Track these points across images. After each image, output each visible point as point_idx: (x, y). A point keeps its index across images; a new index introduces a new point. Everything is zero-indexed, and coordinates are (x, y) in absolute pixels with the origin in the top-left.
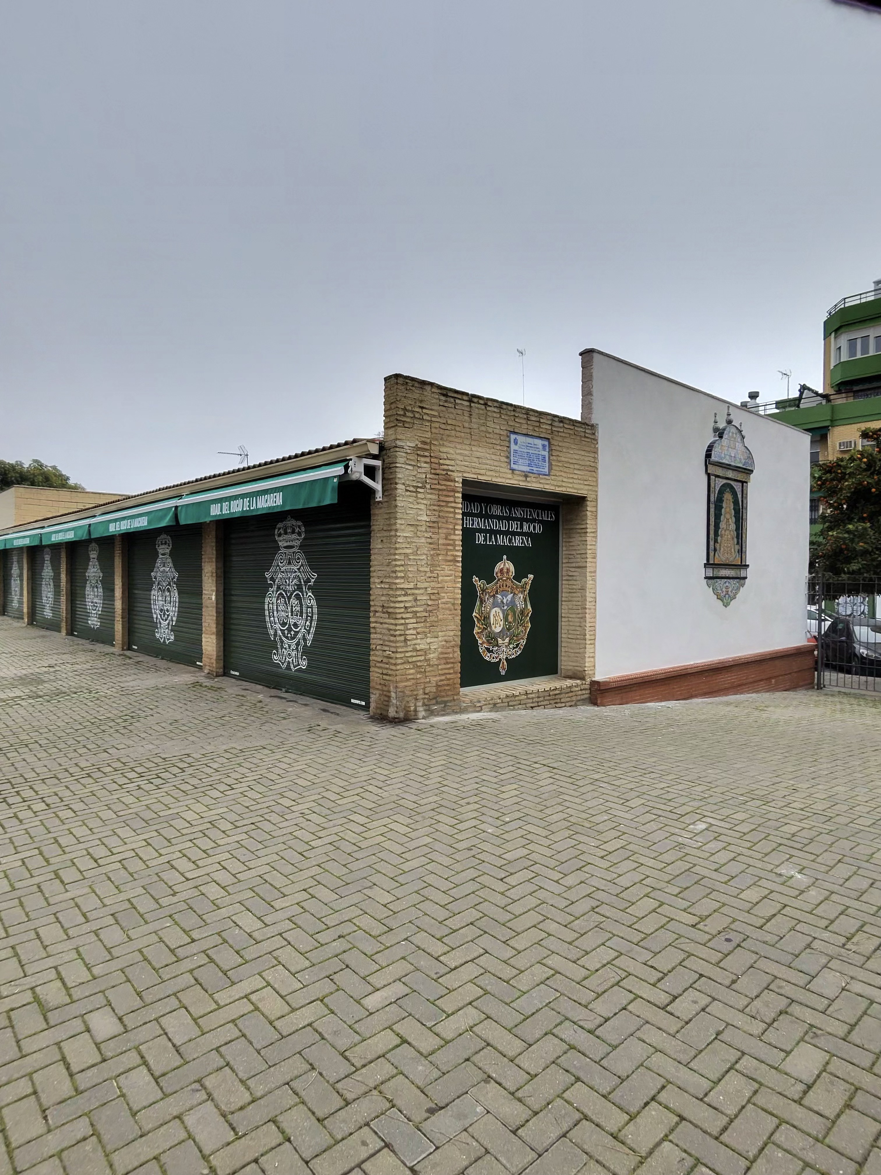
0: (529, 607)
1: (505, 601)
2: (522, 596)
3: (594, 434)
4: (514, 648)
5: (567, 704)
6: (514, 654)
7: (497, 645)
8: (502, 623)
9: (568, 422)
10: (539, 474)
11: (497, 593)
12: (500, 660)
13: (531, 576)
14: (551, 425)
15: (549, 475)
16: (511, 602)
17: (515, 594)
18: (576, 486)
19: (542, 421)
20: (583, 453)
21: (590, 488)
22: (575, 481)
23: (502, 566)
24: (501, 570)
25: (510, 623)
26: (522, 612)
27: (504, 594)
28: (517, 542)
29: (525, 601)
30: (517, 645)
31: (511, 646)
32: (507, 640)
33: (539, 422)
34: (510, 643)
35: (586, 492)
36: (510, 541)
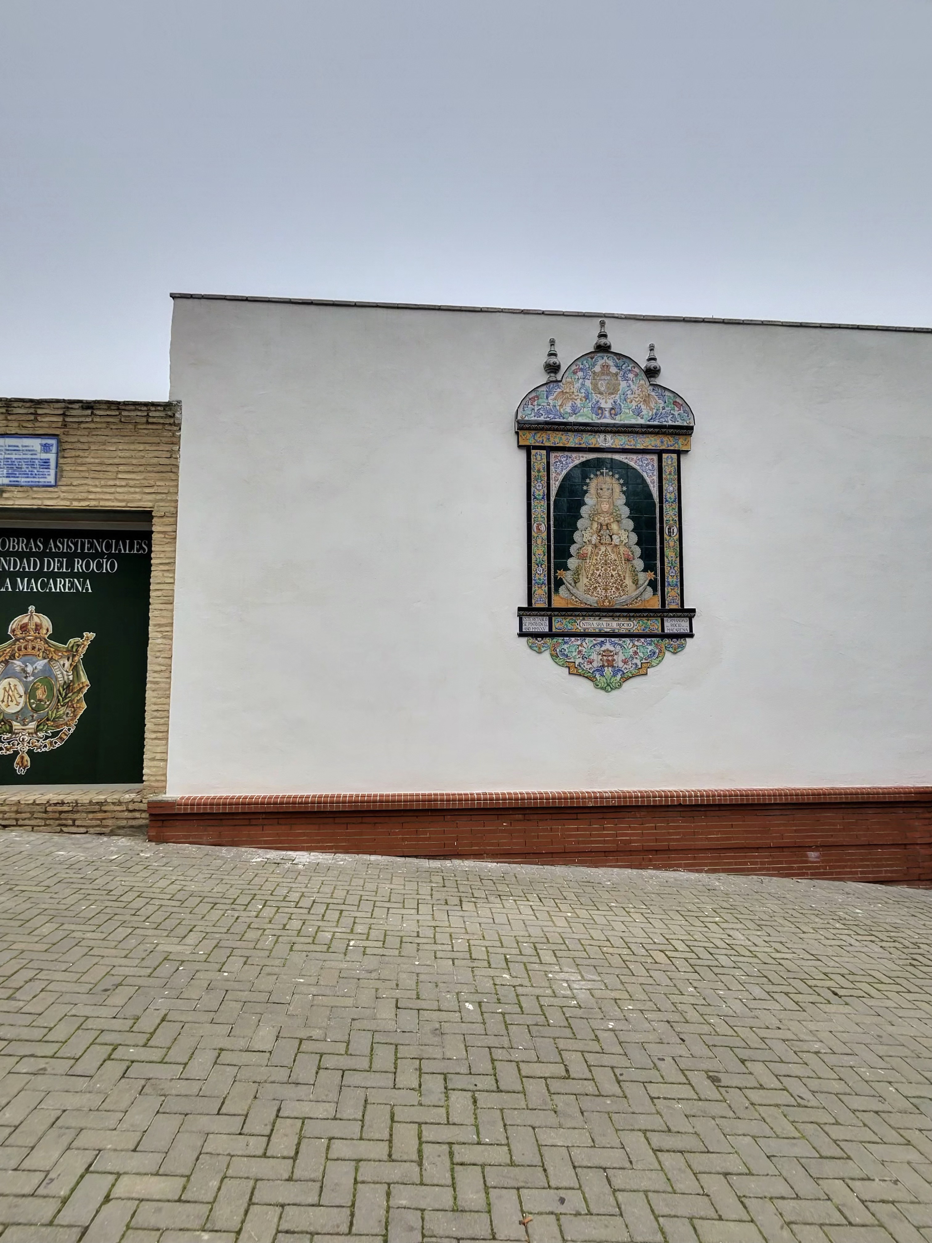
0: (84, 679)
1: (29, 669)
2: (67, 664)
3: (173, 417)
4: (47, 737)
5: (91, 830)
6: (45, 746)
7: (11, 731)
8: (22, 701)
9: (105, 407)
10: (31, 487)
11: (13, 657)
12: (16, 753)
13: (92, 635)
14: (64, 415)
15: (56, 486)
16: (43, 671)
17: (52, 659)
18: (120, 497)
19: (40, 411)
20: (142, 447)
21: (159, 497)
22: (119, 490)
23: (26, 620)
24: (24, 628)
25: (40, 700)
26: (68, 686)
27: (27, 657)
28: (61, 586)
29: (75, 669)
30: (54, 735)
31: (40, 734)
32: (32, 725)
33: (35, 414)
34: (38, 730)
35: (150, 504)
36: (44, 585)
